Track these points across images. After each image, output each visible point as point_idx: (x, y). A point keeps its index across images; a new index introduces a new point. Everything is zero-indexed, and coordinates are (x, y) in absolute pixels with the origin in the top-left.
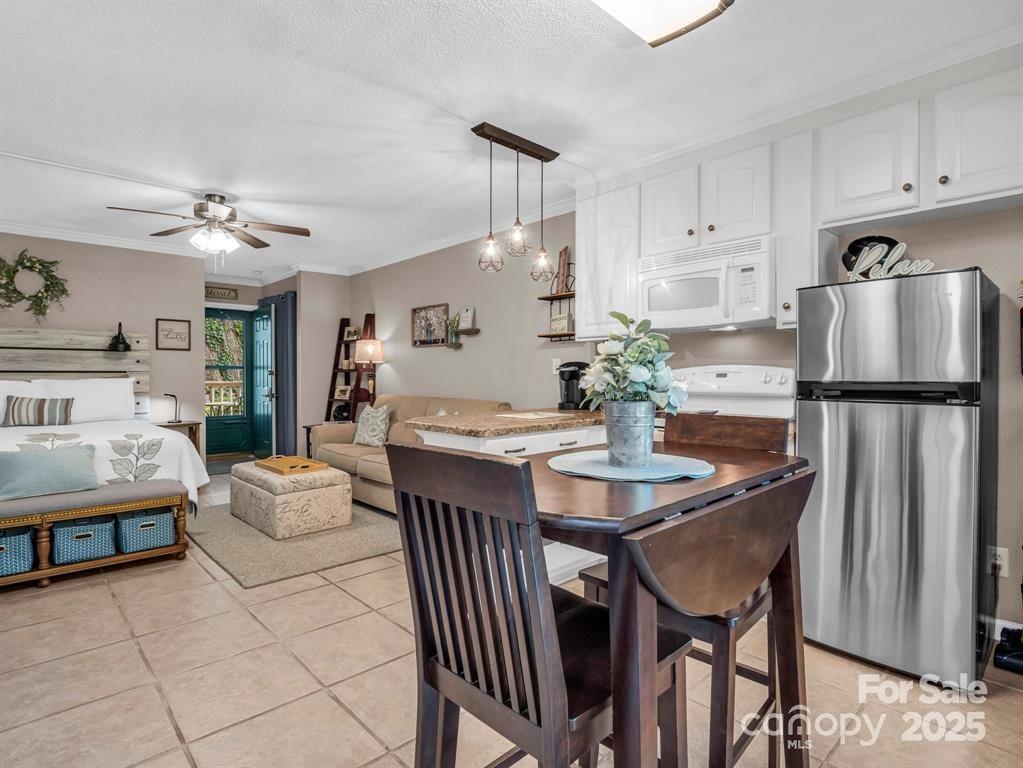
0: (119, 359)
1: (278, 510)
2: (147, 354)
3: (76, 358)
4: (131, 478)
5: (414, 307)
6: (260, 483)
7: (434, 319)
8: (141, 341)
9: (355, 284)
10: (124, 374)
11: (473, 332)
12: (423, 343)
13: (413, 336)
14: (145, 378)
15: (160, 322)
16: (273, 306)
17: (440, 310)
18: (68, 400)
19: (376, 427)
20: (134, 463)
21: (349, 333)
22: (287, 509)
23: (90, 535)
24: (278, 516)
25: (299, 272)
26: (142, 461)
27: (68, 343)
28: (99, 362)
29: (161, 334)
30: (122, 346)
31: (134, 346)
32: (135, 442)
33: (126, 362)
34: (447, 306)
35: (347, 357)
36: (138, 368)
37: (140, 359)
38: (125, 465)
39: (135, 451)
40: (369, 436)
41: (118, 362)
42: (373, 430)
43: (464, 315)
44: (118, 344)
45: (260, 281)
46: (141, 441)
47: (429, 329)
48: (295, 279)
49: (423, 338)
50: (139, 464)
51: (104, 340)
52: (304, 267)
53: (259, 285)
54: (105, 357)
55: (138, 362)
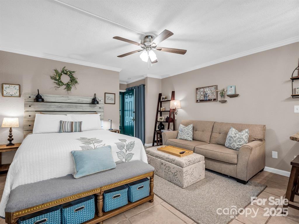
0: (94, 107)
1: (184, 175)
2: (103, 105)
3: (80, 106)
4: (124, 160)
5: (197, 87)
6: (168, 160)
7: (208, 91)
8: (101, 100)
9: (164, 81)
10: (95, 112)
11: (235, 96)
12: (202, 101)
13: (196, 98)
14: (103, 114)
15: (106, 94)
16: (135, 89)
17: (213, 88)
18: (80, 122)
19: (189, 133)
20: (125, 153)
21: (163, 98)
22: (187, 174)
23: (119, 196)
24: (184, 177)
25: (147, 78)
26: (128, 152)
27: (78, 101)
28: (88, 108)
29: (106, 98)
30: (96, 102)
31: (99, 102)
32: (125, 143)
33: (96, 108)
34: (217, 86)
35: (161, 107)
36: (100, 110)
37: (101, 107)
38: (122, 154)
39: (125, 147)
40: (186, 136)
41: (94, 108)
42: (188, 134)
43: (229, 89)
44: (94, 101)
45: (127, 82)
46: (127, 143)
47: (205, 95)
48: (145, 80)
49: (202, 99)
50: (127, 153)
51: (90, 100)
52: (149, 76)
53: (126, 84)
54: (90, 106)
55: (100, 108)
